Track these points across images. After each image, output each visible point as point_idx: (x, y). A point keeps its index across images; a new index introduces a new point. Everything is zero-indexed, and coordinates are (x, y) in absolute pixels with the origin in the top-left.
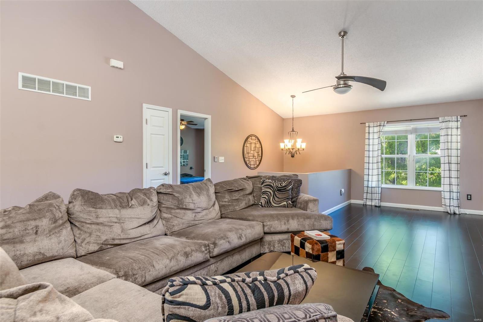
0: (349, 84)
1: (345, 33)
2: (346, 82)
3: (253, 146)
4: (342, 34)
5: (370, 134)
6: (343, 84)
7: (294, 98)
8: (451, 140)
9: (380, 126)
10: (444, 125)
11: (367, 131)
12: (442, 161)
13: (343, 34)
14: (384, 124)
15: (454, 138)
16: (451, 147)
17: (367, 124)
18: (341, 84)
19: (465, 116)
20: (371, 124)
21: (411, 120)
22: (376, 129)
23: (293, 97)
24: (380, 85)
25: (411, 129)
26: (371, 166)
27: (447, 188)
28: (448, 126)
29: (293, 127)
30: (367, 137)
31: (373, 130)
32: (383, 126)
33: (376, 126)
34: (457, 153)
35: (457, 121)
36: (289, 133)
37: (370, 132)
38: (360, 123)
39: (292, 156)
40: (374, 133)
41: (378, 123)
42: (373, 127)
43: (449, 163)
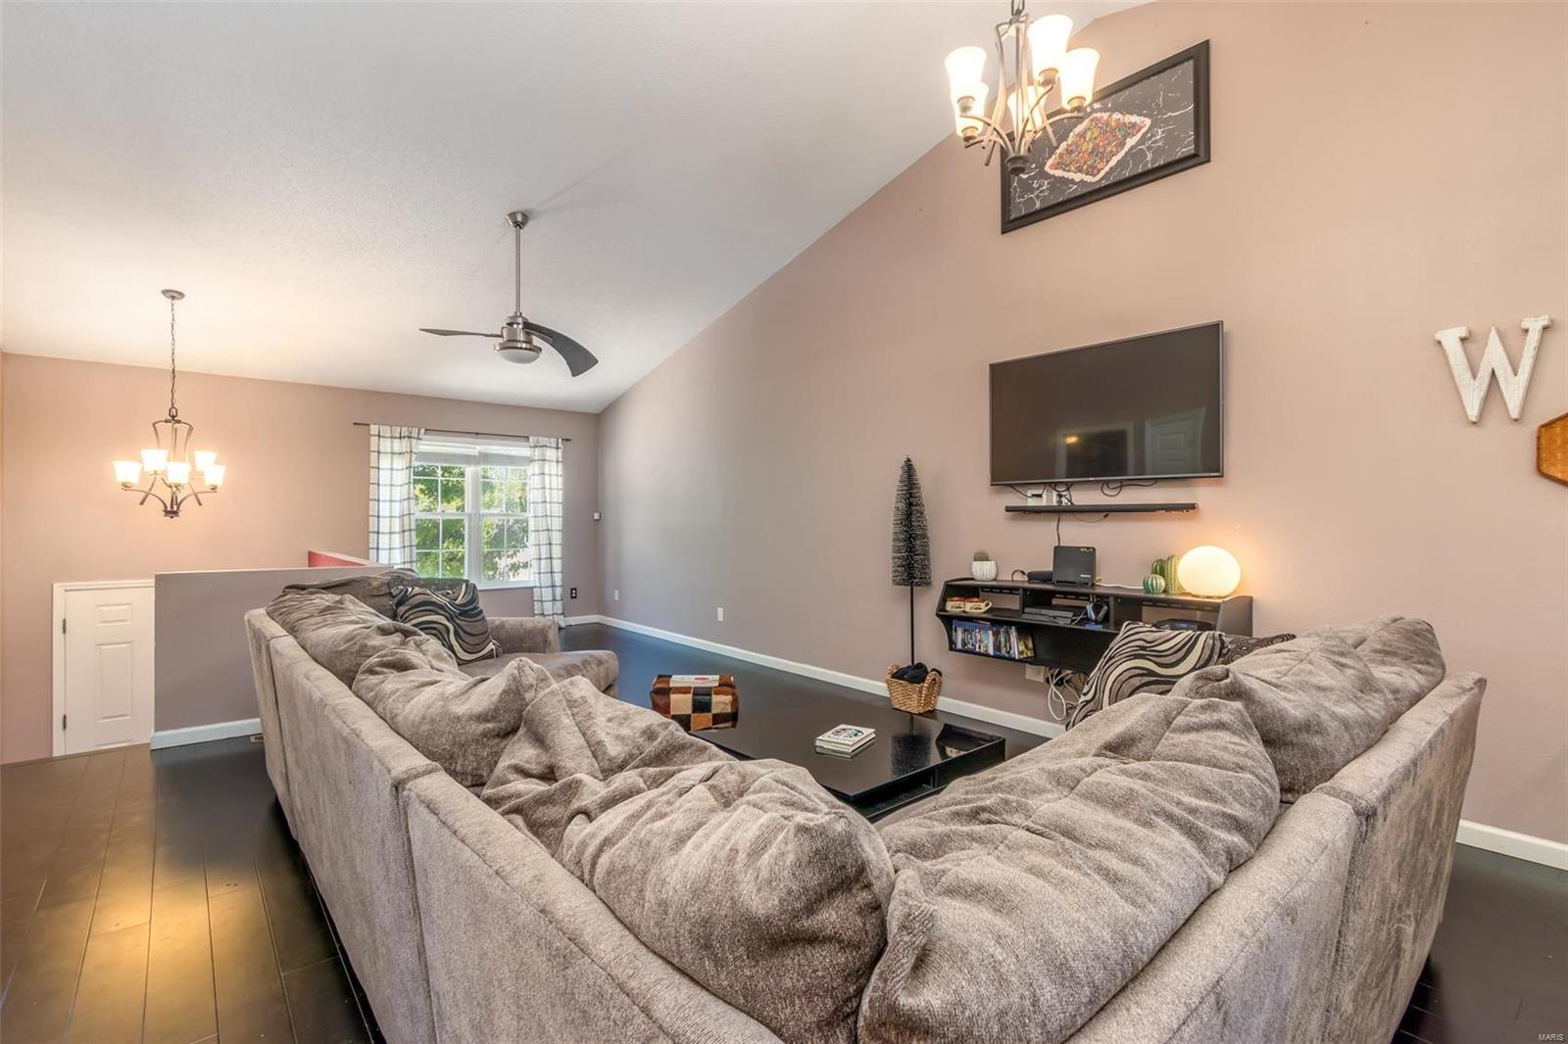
5: (381, 455)
7: (176, 302)
8: (549, 484)
9: (408, 436)
10: (537, 453)
11: (374, 446)
12: (531, 527)
13: (519, 218)
14: (419, 434)
15: (554, 481)
16: (548, 498)
17: (374, 429)
18: (520, 341)
19: (568, 439)
20: (386, 430)
21: (476, 433)
22: (398, 446)
23: (173, 295)
25: (477, 454)
26: (384, 541)
27: (546, 580)
28: (544, 455)
29: (173, 407)
30: (373, 463)
31: (392, 447)
32: (418, 439)
33: (398, 435)
34: (557, 510)
35: (557, 448)
36: (155, 428)
37: (382, 449)
38: (355, 424)
39: (172, 512)
40: (393, 453)
41: (405, 430)
42: (392, 437)
43: (548, 530)
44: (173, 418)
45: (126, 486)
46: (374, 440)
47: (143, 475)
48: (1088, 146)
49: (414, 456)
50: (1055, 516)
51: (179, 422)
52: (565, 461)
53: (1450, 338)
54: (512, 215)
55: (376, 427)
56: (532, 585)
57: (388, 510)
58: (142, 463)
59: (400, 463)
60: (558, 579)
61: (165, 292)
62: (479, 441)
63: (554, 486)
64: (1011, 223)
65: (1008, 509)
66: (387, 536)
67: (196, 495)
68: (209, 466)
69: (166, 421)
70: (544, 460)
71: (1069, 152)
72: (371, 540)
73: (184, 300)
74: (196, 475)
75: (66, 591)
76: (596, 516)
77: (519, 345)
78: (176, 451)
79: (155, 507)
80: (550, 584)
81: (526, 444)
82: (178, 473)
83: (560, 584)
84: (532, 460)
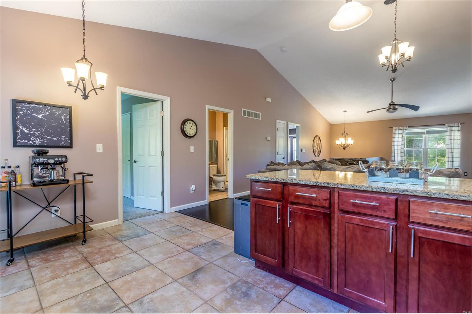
0: (396, 108)
1: (394, 79)
2: (395, 107)
3: (317, 142)
4: (392, 80)
5: (396, 134)
6: (392, 108)
8: (454, 138)
9: (403, 129)
10: (448, 129)
11: (393, 133)
12: (447, 152)
14: (406, 128)
15: (456, 137)
16: (454, 142)
19: (463, 123)
20: (397, 128)
21: (425, 126)
22: (400, 132)
23: (345, 111)
24: (416, 108)
25: (425, 131)
26: (396, 155)
28: (452, 129)
29: (345, 131)
30: (393, 136)
31: (398, 132)
33: (400, 129)
35: (458, 126)
36: (342, 135)
38: (389, 128)
39: (344, 149)
40: (398, 134)
41: (402, 128)
42: (398, 130)
43: (452, 153)
44: (345, 133)
45: (337, 145)
46: (394, 131)
47: (340, 143)
49: (404, 134)
52: (462, 130)
55: (394, 128)
57: (397, 147)
58: (340, 141)
59: (400, 136)
61: (343, 111)
62: (426, 127)
63: (456, 139)
66: (397, 154)
67: (348, 146)
68: (350, 141)
70: (452, 131)
72: (392, 155)
73: (348, 112)
81: (444, 126)
84: (446, 131)
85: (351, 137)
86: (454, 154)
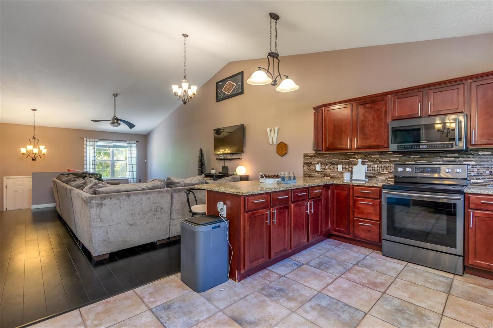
2: (118, 121)
5: (87, 146)
7: (35, 111)
10: (129, 145)
11: (85, 144)
12: (128, 163)
13: (115, 95)
14: (97, 140)
17: (85, 139)
19: (138, 141)
20: (88, 140)
21: (113, 140)
22: (91, 143)
25: (113, 145)
27: (131, 177)
28: (131, 145)
29: (34, 136)
30: (85, 148)
31: (90, 144)
32: (97, 142)
33: (91, 141)
34: (135, 159)
35: (135, 144)
36: (30, 140)
37: (87, 144)
38: (80, 138)
39: (34, 160)
40: (90, 145)
41: (93, 140)
42: (90, 141)
43: (132, 164)
44: (34, 138)
45: (23, 154)
46: (85, 142)
47: (27, 151)
48: (228, 87)
49: (96, 146)
50: (224, 160)
51: (36, 139)
52: (137, 147)
53: (268, 130)
54: (114, 95)
55: (86, 139)
56: (128, 178)
57: (89, 159)
58: (27, 148)
59: (92, 148)
60: (135, 177)
61: (32, 110)
62: (114, 142)
63: (134, 153)
64: (218, 100)
65: (217, 159)
67: (40, 156)
68: (43, 149)
69: (33, 139)
70: (131, 147)
71: (225, 88)
72: (84, 166)
73: (37, 111)
74: (40, 151)
75: (7, 178)
76: (146, 161)
77: (115, 123)
78: (35, 146)
79: (30, 159)
80: (132, 178)
81: (126, 142)
82: (36, 151)
83: (136, 178)
84: (127, 147)
85: (45, 146)
86: (134, 165)
